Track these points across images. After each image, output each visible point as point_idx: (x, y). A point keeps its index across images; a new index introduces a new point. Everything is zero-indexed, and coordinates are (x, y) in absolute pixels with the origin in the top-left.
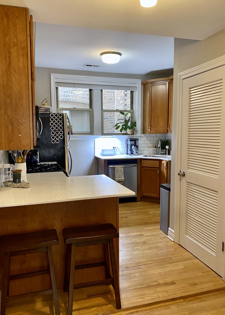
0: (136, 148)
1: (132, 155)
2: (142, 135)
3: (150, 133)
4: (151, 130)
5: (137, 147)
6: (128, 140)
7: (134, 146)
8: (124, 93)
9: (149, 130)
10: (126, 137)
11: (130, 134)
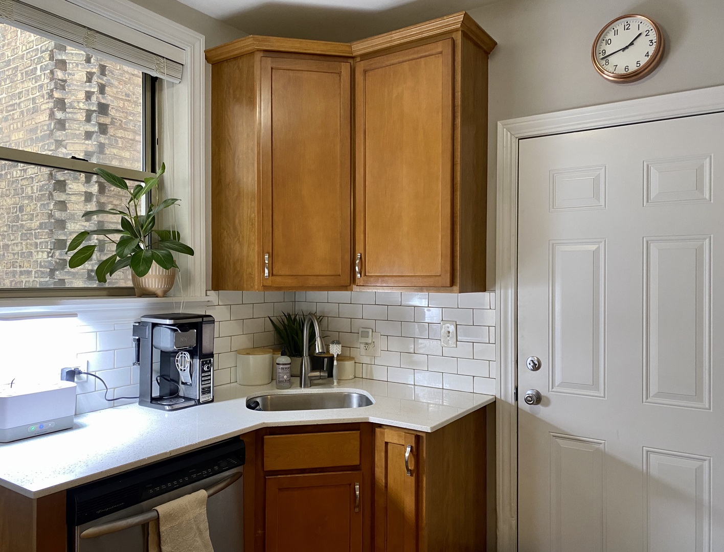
0: (203, 365)
1: (182, 403)
2: (213, 296)
3: (266, 288)
4: (271, 274)
5: (206, 358)
6: (154, 325)
7: (192, 357)
8: (52, 115)
9: (266, 274)
10: (134, 307)
11: (159, 293)
